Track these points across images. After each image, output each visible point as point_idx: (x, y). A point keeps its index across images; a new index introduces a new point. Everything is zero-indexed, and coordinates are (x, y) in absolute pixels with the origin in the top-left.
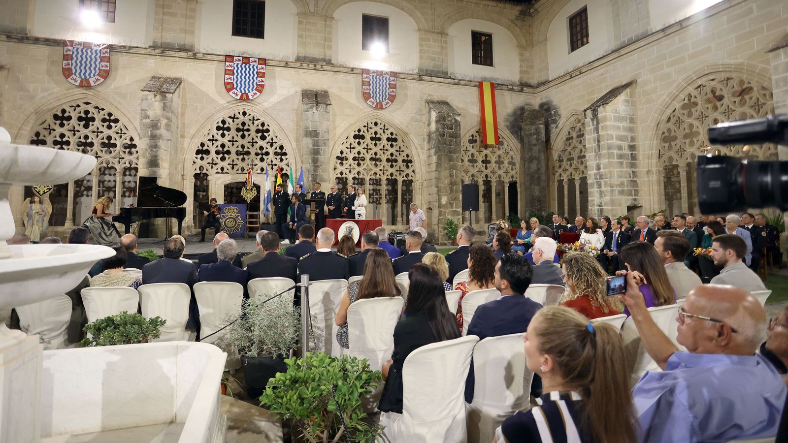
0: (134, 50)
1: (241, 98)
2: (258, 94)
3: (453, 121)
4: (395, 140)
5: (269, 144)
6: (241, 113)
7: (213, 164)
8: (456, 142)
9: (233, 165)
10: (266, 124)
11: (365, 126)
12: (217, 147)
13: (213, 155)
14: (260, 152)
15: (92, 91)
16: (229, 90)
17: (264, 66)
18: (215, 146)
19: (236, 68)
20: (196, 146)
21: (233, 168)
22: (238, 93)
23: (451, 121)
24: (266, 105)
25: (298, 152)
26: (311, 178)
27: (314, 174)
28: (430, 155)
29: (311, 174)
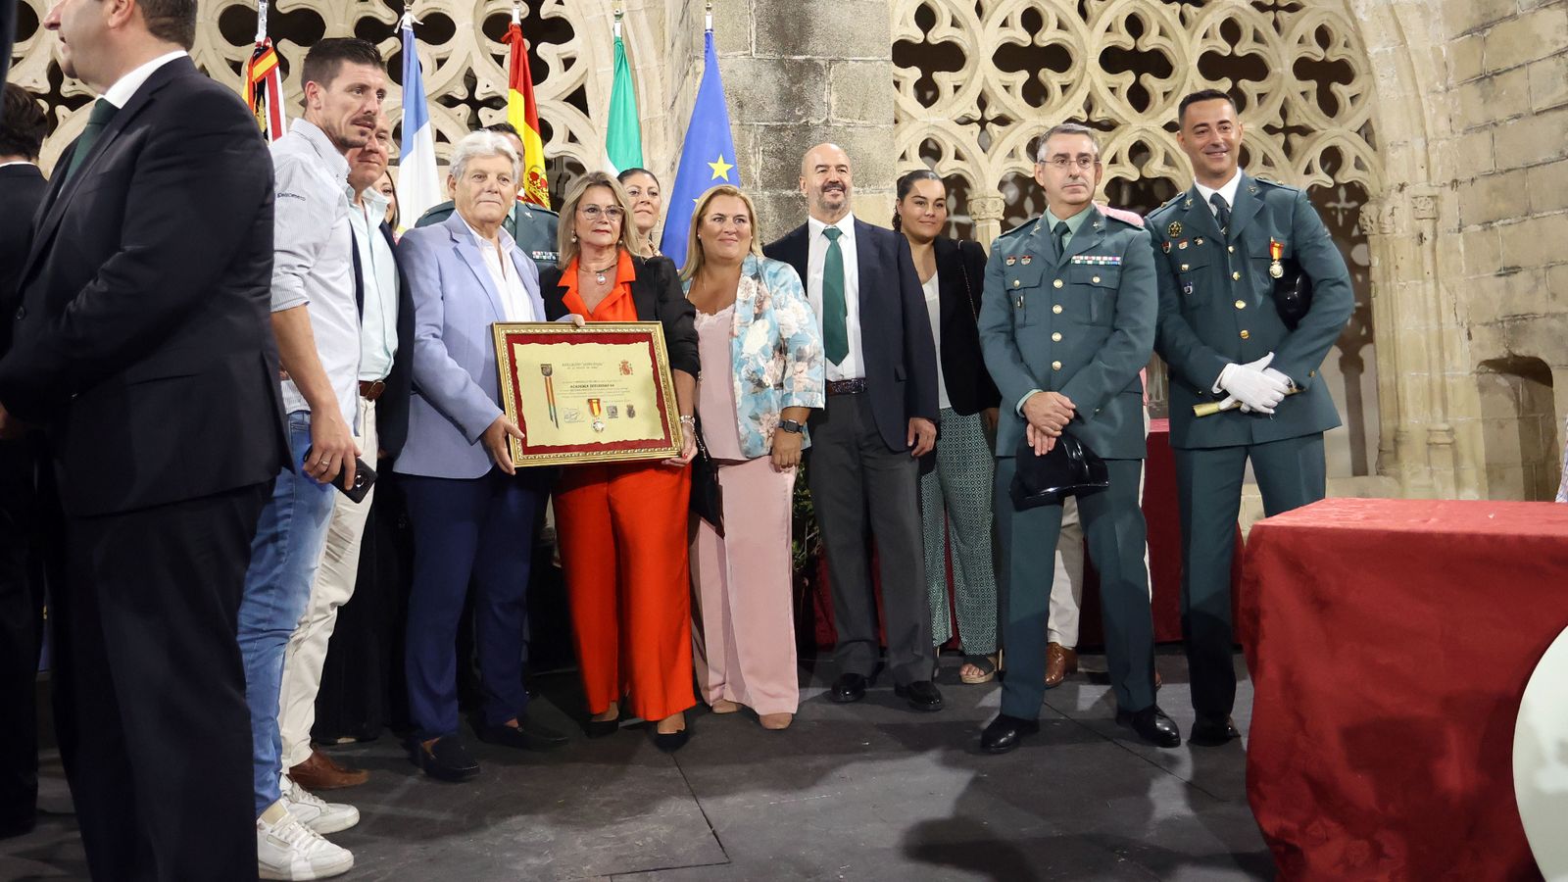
25: (646, 9)
26: (761, 156)
27: (783, 125)
28: (1495, 17)
29: (762, 129)
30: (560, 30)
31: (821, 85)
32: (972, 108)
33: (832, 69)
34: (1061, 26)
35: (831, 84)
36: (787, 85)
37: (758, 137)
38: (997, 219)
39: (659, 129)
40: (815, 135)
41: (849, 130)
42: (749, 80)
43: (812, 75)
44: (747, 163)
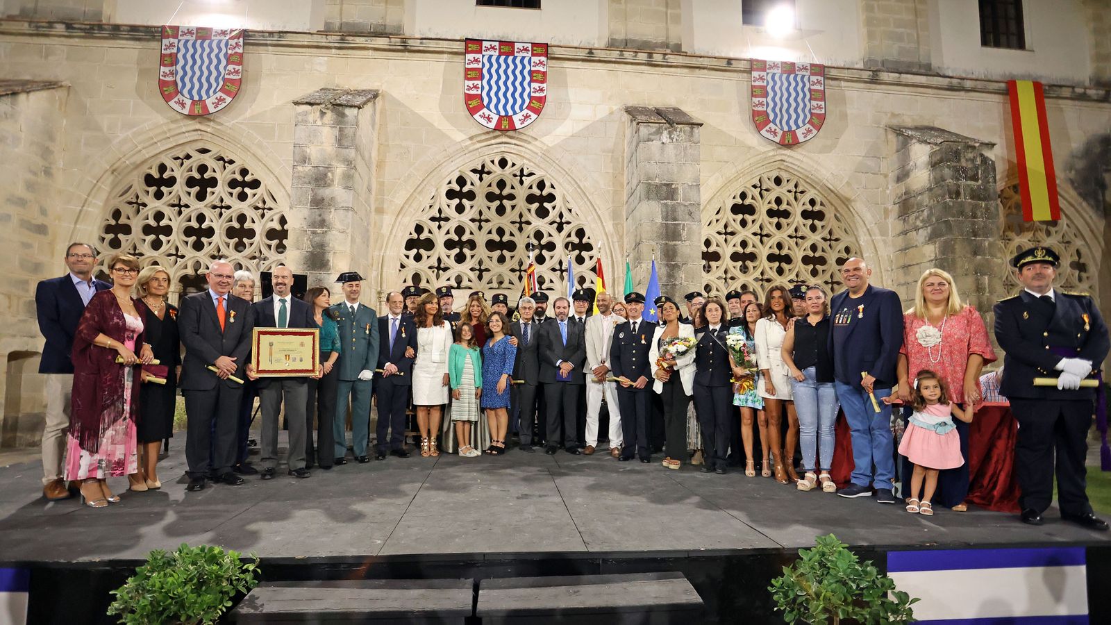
0: (288, 39)
1: (498, 128)
2: (534, 116)
3: (978, 161)
4: (820, 216)
5: (556, 225)
6: (496, 162)
7: (439, 268)
8: (987, 209)
9: (481, 271)
10: (548, 184)
11: (755, 186)
12: (448, 232)
13: (440, 249)
14: (536, 242)
15: (211, 124)
16: (472, 111)
17: (543, 59)
18: (444, 230)
19: (487, 65)
20: (407, 232)
21: (480, 277)
22: (492, 115)
23: (973, 160)
24: (549, 141)
25: (618, 242)
27: (668, 284)
28: (910, 246)
30: (589, 247)
31: (679, 271)
32: (722, 274)
33: (682, 265)
34: (754, 246)
35: (683, 271)
36: (669, 271)
39: (621, 280)
40: (677, 287)
43: (676, 268)
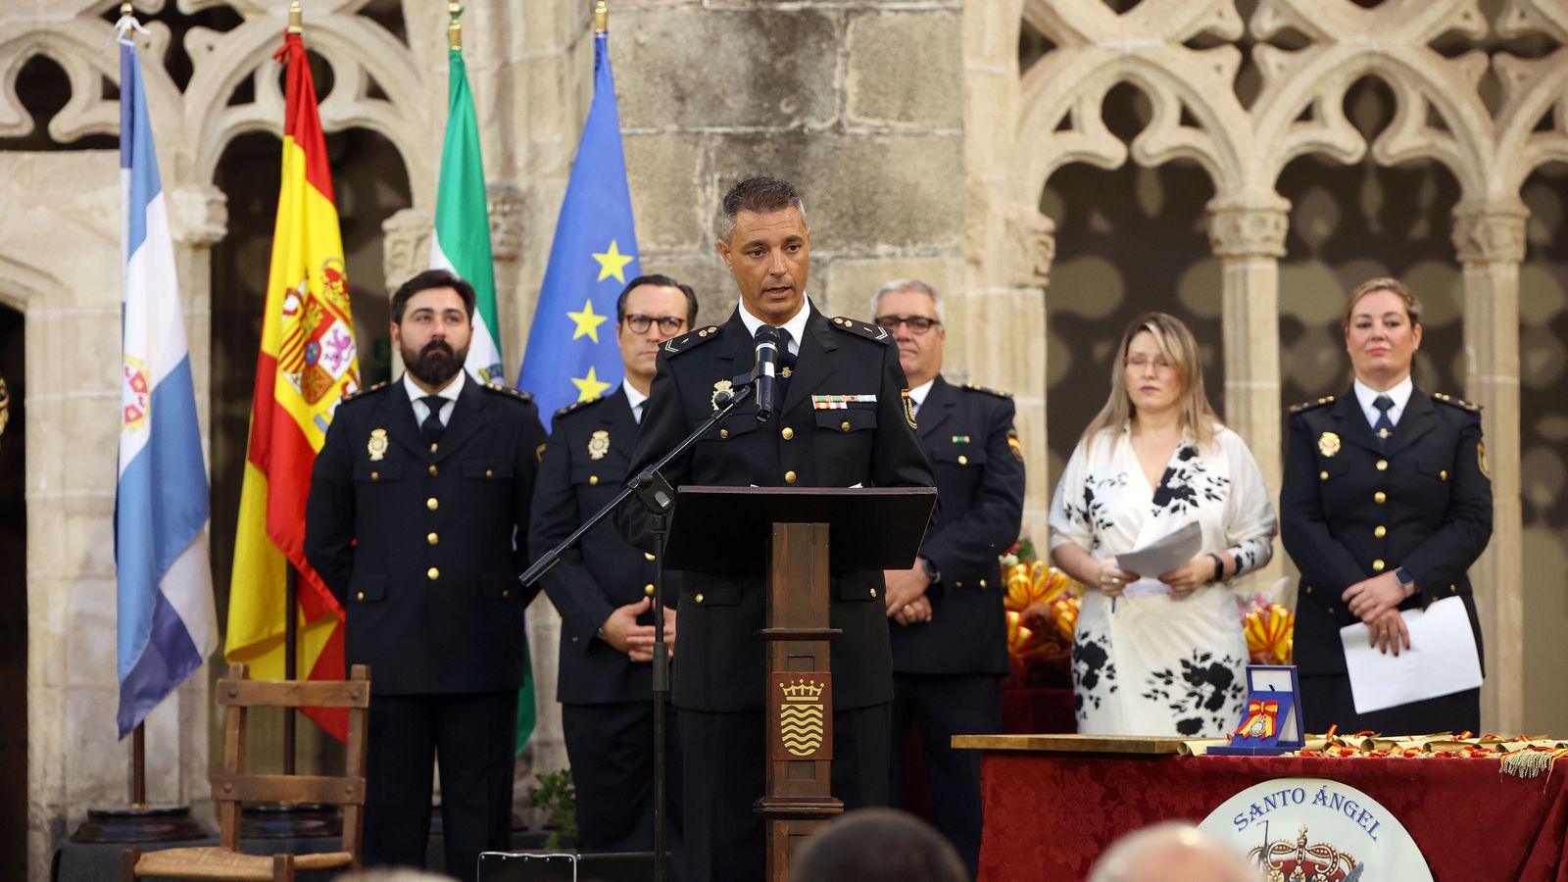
26: (716, 191)
27: (757, 133)
29: (718, 142)
31: (828, 57)
32: (1220, 15)
33: (851, 27)
35: (846, 55)
36: (765, 58)
37: (712, 155)
38: (1268, 256)
41: (880, 140)
42: (696, 51)
43: (812, 40)
44: (691, 202)
